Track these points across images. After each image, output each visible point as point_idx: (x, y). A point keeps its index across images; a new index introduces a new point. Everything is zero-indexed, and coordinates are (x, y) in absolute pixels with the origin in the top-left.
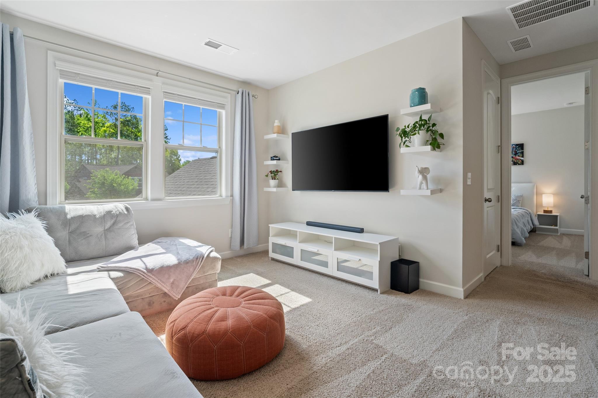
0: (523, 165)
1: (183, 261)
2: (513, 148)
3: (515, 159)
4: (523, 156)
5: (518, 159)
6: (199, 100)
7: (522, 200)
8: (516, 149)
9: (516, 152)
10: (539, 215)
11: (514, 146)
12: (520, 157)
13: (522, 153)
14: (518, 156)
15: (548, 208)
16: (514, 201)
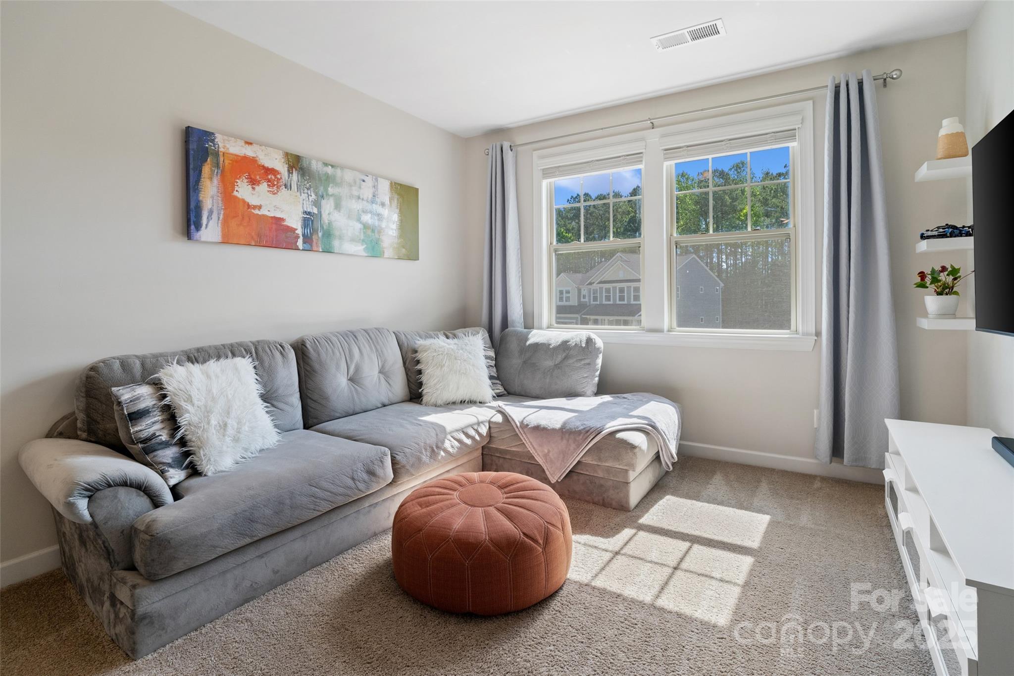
1: (568, 428)
6: (731, 141)
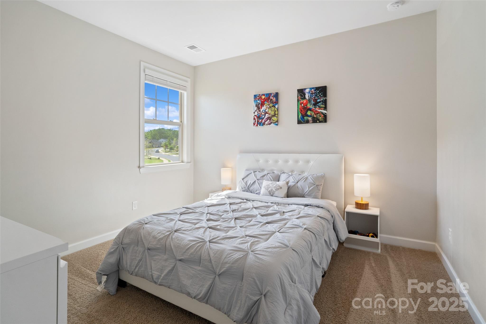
0: (325, 123)
2: (312, 94)
3: (315, 113)
4: (325, 108)
5: (319, 113)
7: (323, 184)
8: (316, 95)
9: (316, 100)
10: (348, 213)
11: (313, 90)
12: (322, 109)
13: (325, 102)
14: (319, 107)
15: (362, 199)
16: (310, 187)
